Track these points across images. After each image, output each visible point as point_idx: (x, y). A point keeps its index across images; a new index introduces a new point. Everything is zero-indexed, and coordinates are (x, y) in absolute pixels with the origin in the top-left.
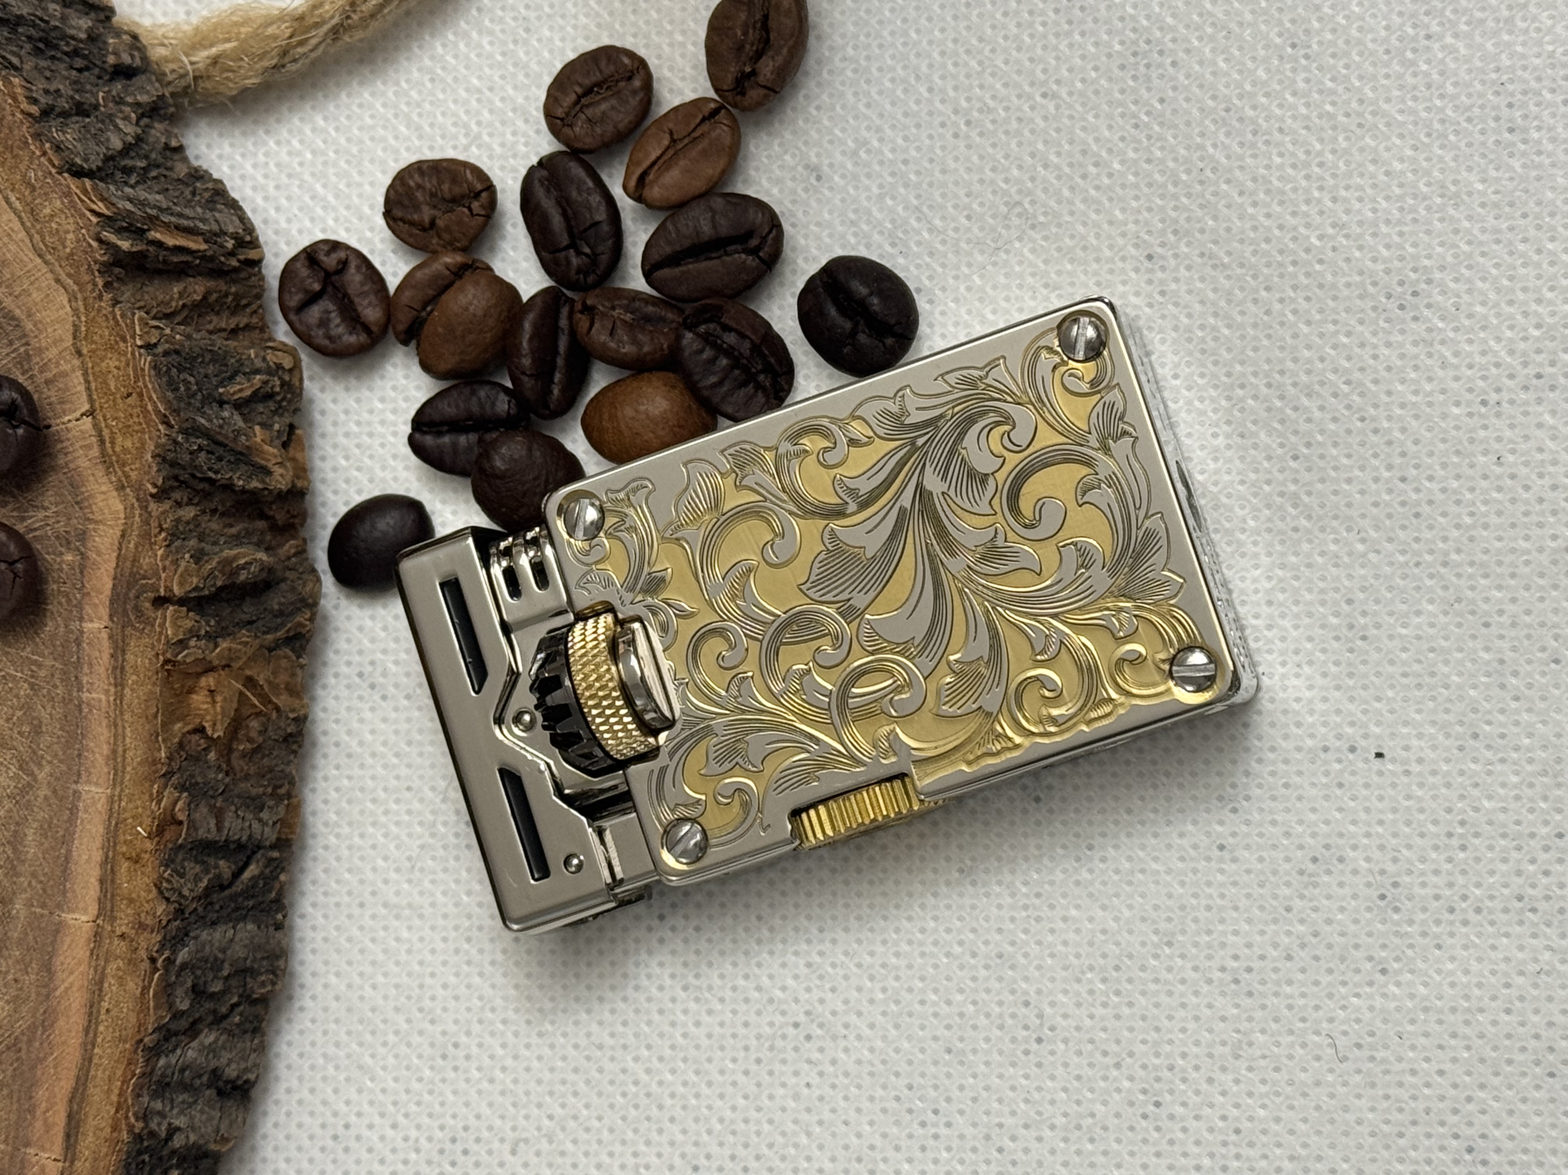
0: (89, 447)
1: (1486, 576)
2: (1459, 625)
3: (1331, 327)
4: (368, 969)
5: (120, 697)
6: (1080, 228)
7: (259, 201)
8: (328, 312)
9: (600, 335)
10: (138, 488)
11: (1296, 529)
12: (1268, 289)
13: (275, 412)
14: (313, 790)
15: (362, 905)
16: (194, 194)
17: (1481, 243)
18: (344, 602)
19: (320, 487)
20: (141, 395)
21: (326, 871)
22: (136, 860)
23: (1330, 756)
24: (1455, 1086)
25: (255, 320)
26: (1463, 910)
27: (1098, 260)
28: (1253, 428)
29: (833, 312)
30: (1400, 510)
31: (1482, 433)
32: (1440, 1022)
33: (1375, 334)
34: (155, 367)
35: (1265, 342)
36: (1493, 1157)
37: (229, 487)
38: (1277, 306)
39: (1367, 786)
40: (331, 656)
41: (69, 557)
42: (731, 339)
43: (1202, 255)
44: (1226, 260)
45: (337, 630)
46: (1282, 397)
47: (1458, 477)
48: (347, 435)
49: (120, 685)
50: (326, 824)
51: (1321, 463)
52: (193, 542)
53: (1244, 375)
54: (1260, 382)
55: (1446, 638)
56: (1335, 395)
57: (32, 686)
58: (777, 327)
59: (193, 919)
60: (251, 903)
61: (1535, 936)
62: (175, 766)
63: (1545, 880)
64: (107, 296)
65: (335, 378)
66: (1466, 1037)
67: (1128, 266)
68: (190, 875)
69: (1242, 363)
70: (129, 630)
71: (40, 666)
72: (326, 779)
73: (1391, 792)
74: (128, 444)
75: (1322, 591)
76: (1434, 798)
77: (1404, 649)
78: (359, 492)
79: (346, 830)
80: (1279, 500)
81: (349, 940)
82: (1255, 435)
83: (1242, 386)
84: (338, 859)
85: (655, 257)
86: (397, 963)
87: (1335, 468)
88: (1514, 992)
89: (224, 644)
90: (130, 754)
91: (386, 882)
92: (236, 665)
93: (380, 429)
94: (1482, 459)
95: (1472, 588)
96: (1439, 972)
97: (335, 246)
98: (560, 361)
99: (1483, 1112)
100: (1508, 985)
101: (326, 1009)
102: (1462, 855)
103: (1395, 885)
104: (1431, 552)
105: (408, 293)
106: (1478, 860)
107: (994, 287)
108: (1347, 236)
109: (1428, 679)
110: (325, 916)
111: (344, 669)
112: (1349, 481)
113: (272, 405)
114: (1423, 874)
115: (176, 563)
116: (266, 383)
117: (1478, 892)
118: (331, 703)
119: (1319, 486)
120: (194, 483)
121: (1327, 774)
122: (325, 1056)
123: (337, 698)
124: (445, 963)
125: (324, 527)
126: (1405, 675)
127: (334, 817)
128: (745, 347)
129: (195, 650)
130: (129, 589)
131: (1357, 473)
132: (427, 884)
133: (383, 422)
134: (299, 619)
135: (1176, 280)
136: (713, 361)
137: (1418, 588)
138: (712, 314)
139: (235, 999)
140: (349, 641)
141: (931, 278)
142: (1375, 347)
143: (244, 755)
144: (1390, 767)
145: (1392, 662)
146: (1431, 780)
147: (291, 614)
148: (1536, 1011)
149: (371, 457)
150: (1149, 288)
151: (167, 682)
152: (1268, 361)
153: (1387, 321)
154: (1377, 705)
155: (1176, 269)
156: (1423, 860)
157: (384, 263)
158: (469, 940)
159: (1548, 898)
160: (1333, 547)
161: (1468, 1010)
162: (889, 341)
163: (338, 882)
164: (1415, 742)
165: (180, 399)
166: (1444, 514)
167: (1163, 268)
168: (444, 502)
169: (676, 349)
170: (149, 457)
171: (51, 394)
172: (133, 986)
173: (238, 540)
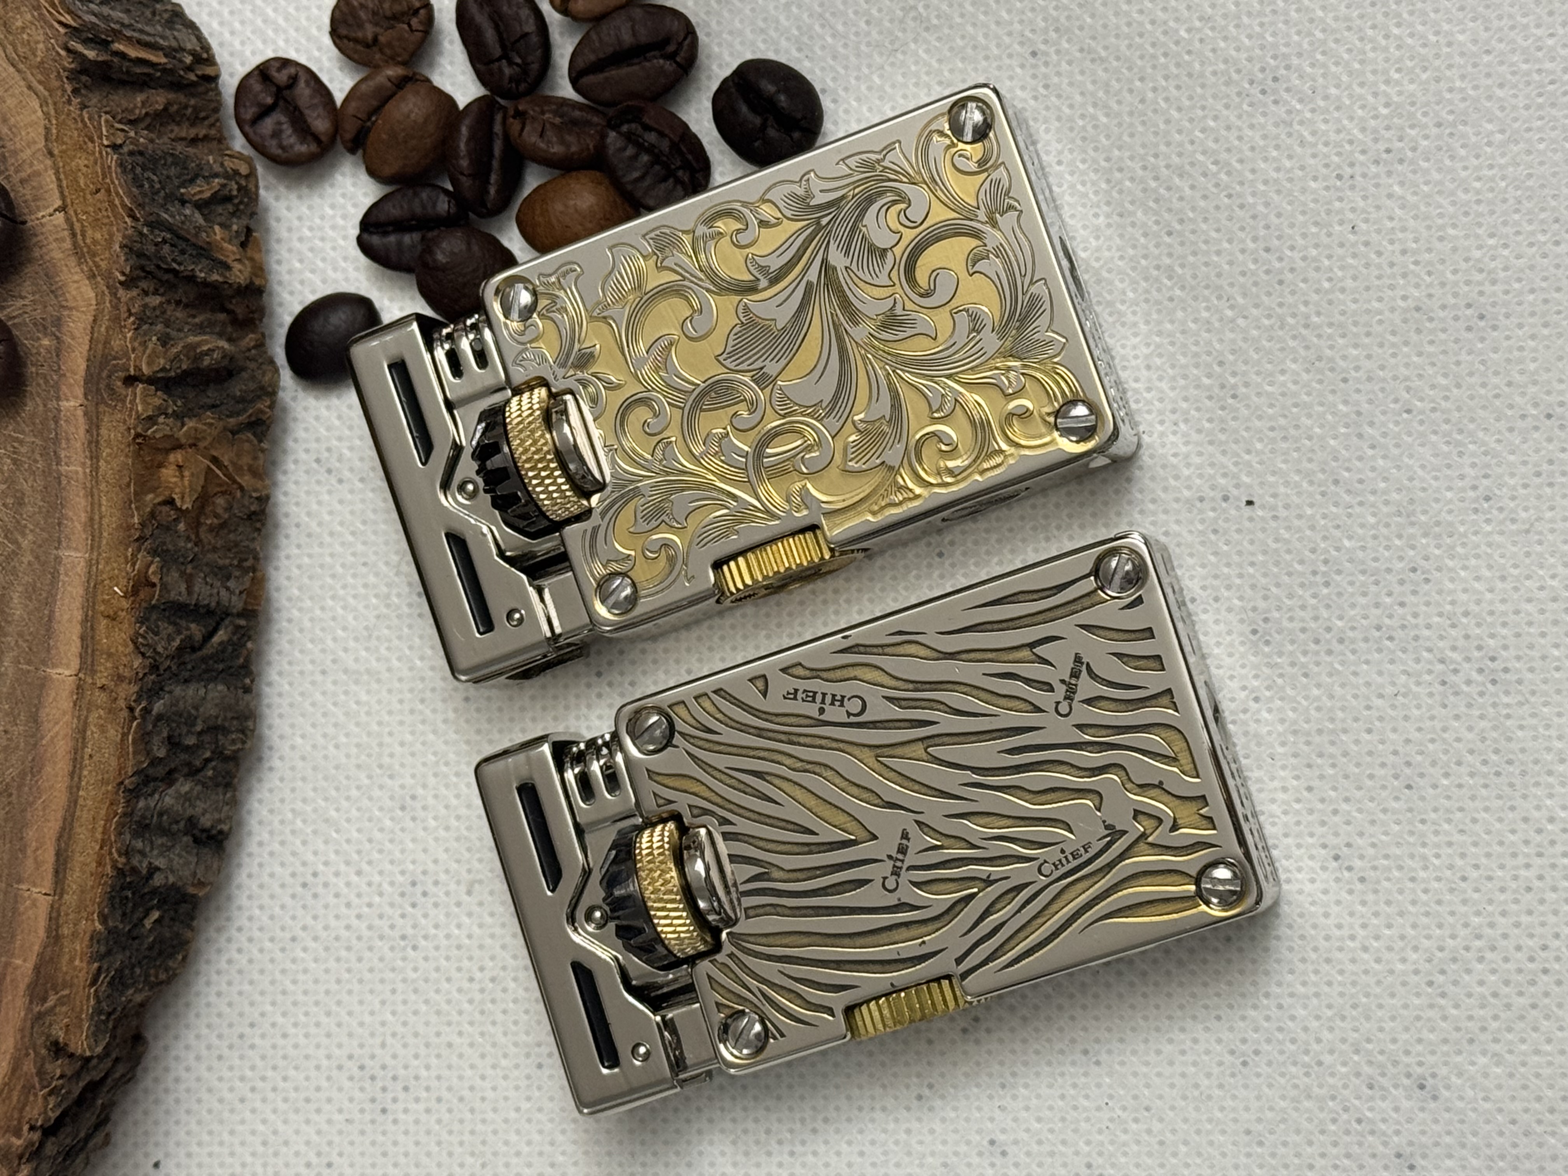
0: (63, 240)
1: (1344, 336)
2: (1320, 382)
3: (1200, 113)
4: (331, 730)
5: (96, 469)
6: (970, 29)
7: (215, 25)
8: (279, 123)
9: (530, 137)
10: (108, 276)
11: (1171, 299)
12: (1142, 79)
13: (233, 214)
14: (277, 569)
15: (324, 672)
16: (154, 13)
17: (1334, 31)
18: (301, 394)
19: (277, 288)
20: (108, 191)
21: (290, 642)
22: (113, 618)
23: (1206, 505)
24: (1322, 800)
25: (213, 132)
26: (1328, 642)
27: (987, 58)
28: (1131, 208)
29: (744, 109)
30: (1265, 277)
31: (1337, 204)
32: (1308, 743)
33: (1240, 117)
34: (121, 164)
35: (1140, 129)
36: (1357, 863)
37: (191, 279)
38: (1150, 95)
39: (1239, 531)
40: (290, 443)
41: (46, 342)
42: (652, 137)
43: (1081, 50)
44: (1103, 54)
45: (295, 420)
46: (1156, 178)
47: (1316, 246)
48: (301, 239)
49: (95, 457)
50: (289, 599)
51: (1192, 237)
52: (159, 327)
53: (1121, 159)
54: (1137, 166)
55: (1308, 394)
56: (1205, 175)
57: (15, 462)
58: (694, 128)
59: (167, 675)
60: (221, 666)
61: (1392, 662)
62: (148, 532)
63: (1400, 611)
64: (76, 101)
65: (288, 187)
66: (1332, 756)
67: (1015, 62)
68: (164, 634)
69: (1120, 148)
70: (102, 408)
71: (21, 442)
72: (288, 557)
73: (1260, 535)
74: (98, 236)
75: (1196, 355)
76: (1300, 539)
77: (1271, 406)
78: (313, 292)
79: (308, 603)
80: (1155, 273)
81: (313, 704)
82: (1132, 214)
83: (1120, 170)
84: (301, 630)
85: (581, 64)
86: (358, 724)
87: (1206, 242)
88: (1374, 713)
89: (191, 424)
90: (105, 521)
91: (346, 650)
92: (202, 445)
93: (331, 233)
94: (1337, 228)
95: (1331, 347)
96: (1306, 698)
97: (285, 63)
98: (495, 164)
99: (1348, 823)
100: (1368, 708)
101: (293, 768)
102: (1325, 591)
103: (1266, 620)
104: (1294, 315)
105: (353, 104)
106: (1340, 594)
107: (893, 86)
108: (1213, 29)
109: (1292, 432)
110: (291, 684)
111: (303, 456)
112: (1218, 253)
113: (231, 208)
114: (1290, 610)
115: (144, 344)
116: (224, 186)
117: (1339, 623)
118: (291, 487)
119: (1191, 259)
120: (160, 274)
121: (1202, 521)
122: (293, 811)
123: (296, 483)
124: (401, 723)
125: (281, 325)
126: (1272, 429)
127: (296, 592)
128: (665, 145)
129: (163, 427)
130: (101, 370)
131: (1226, 245)
132: (383, 651)
133: (334, 227)
134: (260, 405)
135: (1058, 74)
136: (635, 157)
137: (1282, 349)
138: (634, 115)
139: (208, 754)
140: (306, 430)
141: (834, 79)
142: (1240, 129)
143: (211, 529)
144: (1260, 513)
145: (1260, 418)
146: (1297, 523)
147: (252, 401)
148: (1394, 730)
149: (324, 260)
150: (1034, 82)
151: (137, 455)
152: (1144, 146)
153: (1251, 105)
154: (1247, 457)
155: (1058, 64)
156: (1290, 596)
157: (331, 80)
158: (422, 701)
159: (1403, 627)
160: (1205, 314)
161: (1333, 732)
162: (796, 135)
163: (302, 651)
164: (1282, 490)
165: (145, 195)
166: (1305, 281)
167: (1046, 64)
168: (391, 300)
169: (601, 147)
170: (117, 247)
171: (27, 192)
172: (114, 733)
173: (201, 329)
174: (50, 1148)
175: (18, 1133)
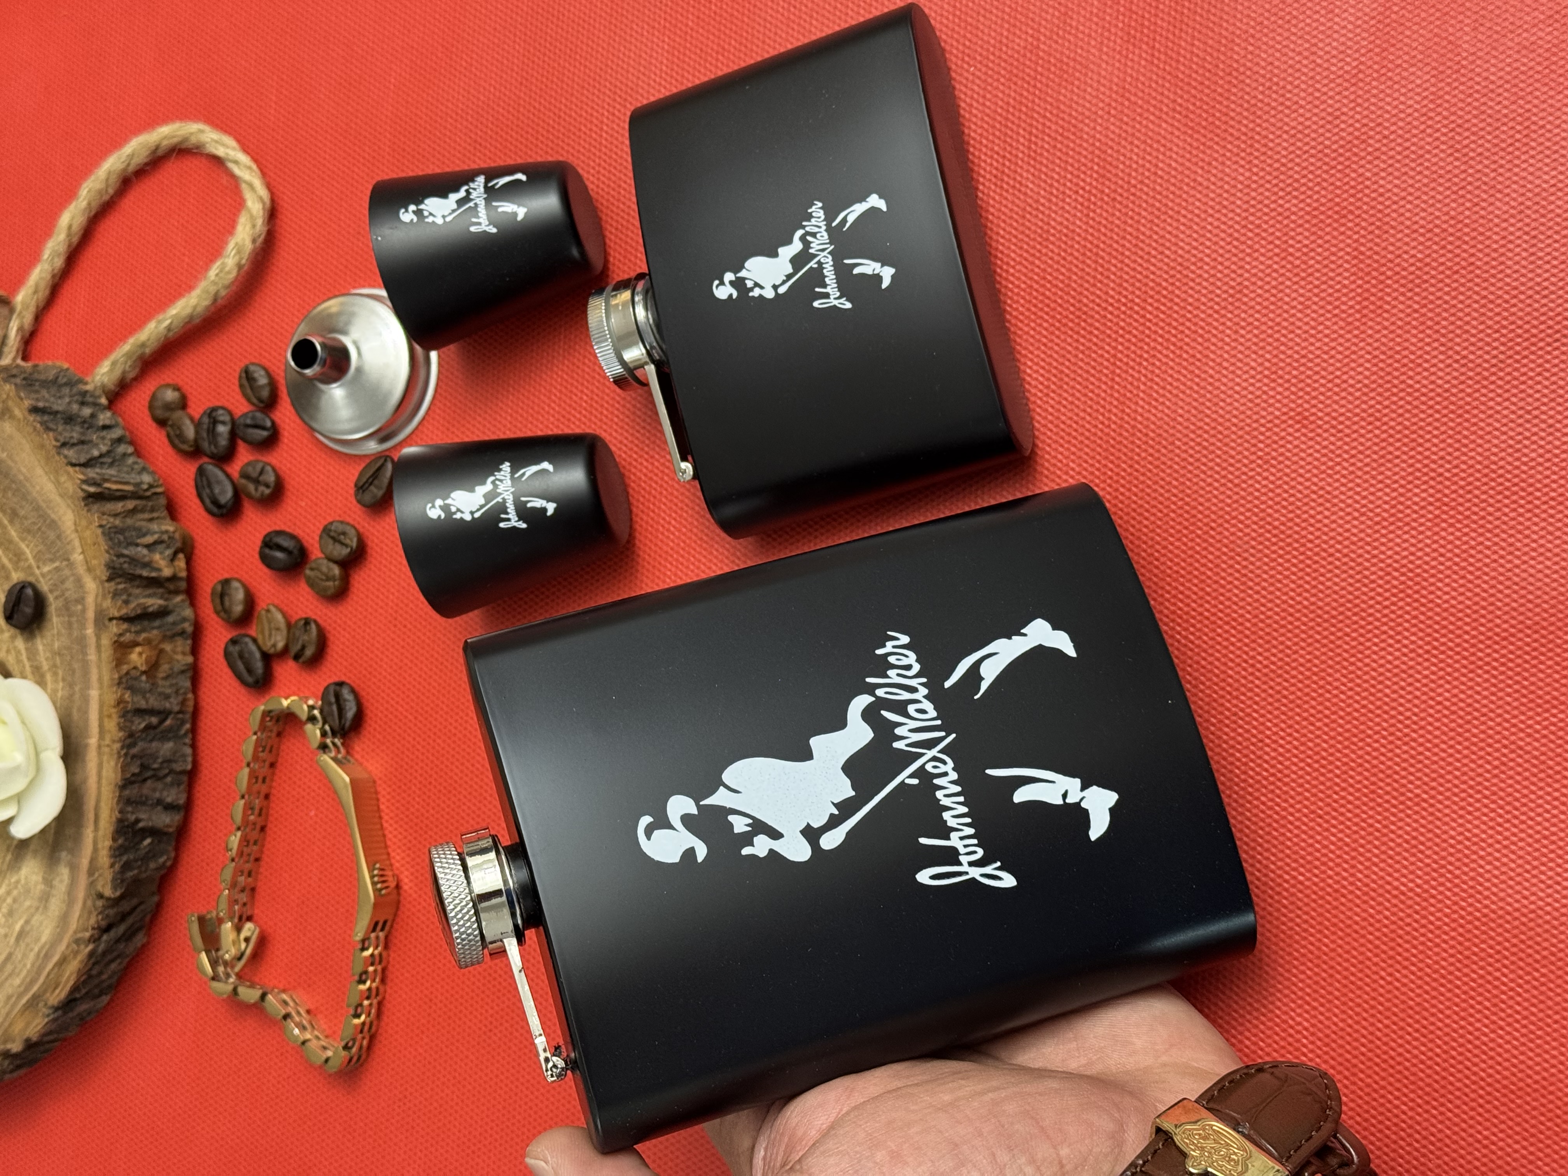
0: (83, 565)
5: (100, 657)
10: (101, 578)
13: (166, 548)
20: (99, 544)
22: (110, 716)
34: (103, 533)
37: (141, 576)
41: (79, 607)
49: (99, 652)
52: (124, 597)
59: (138, 739)
62: (123, 681)
64: (86, 509)
68: (136, 722)
70: (101, 632)
74: (96, 562)
89: (144, 635)
90: (105, 678)
92: (152, 643)
113: (165, 545)
115: (117, 604)
116: (160, 537)
120: (125, 575)
129: (128, 637)
130: (100, 616)
151: (115, 650)
165: (115, 544)
170: (103, 566)
171: (69, 547)
172: (113, 763)
173: (149, 596)
174: (105, 937)
175: (86, 930)
